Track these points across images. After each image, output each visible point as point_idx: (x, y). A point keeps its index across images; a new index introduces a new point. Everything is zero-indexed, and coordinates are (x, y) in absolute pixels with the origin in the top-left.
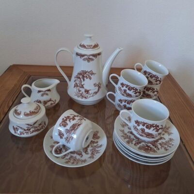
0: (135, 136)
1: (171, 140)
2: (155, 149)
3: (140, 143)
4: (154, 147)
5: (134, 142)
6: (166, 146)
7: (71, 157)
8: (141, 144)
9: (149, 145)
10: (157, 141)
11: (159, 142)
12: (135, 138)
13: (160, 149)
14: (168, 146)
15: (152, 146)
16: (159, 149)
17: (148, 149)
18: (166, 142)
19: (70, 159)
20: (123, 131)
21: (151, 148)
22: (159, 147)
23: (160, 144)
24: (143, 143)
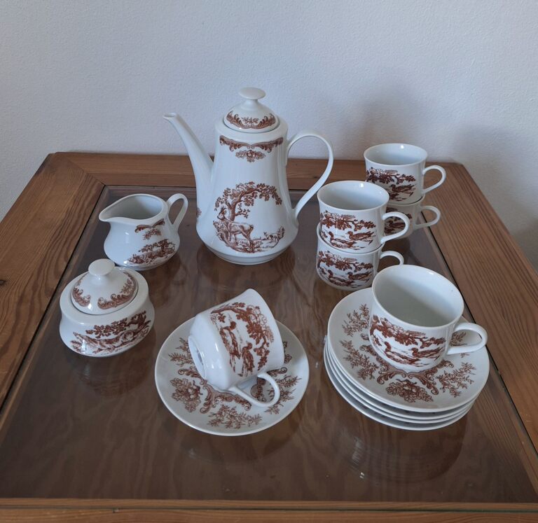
0: (379, 359)
1: (467, 367)
2: (429, 391)
3: (391, 376)
4: (425, 387)
5: (376, 374)
6: (455, 385)
7: (224, 408)
8: (394, 380)
9: (414, 380)
10: (433, 371)
11: (437, 375)
12: (378, 364)
13: (440, 391)
14: (460, 384)
15: (420, 384)
16: (437, 392)
17: (409, 392)
18: (456, 373)
19: (220, 413)
20: (348, 345)
21: (418, 389)
22: (439, 385)
23: (440, 378)
24: (399, 377)
